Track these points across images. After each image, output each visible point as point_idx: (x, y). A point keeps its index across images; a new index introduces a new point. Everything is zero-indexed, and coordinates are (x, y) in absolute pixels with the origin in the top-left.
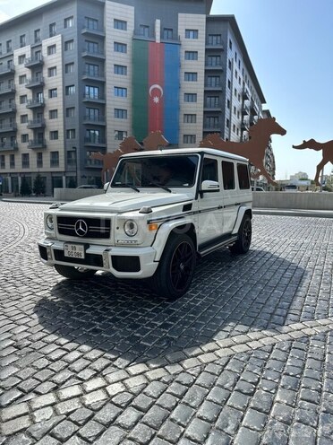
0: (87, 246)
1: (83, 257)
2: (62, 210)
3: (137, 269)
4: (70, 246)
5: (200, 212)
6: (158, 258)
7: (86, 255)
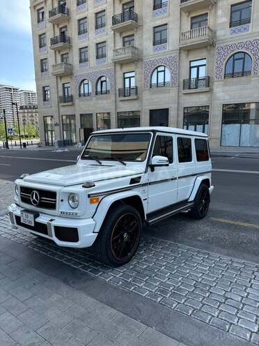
0: (37, 215)
1: (33, 225)
2: (25, 181)
3: (76, 239)
4: (24, 214)
6: (97, 230)
7: (36, 223)
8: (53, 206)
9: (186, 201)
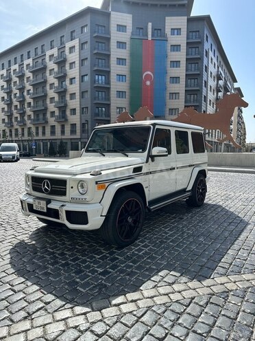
0: (49, 201)
1: (45, 211)
2: (36, 172)
3: (86, 222)
4: (37, 201)
5: (151, 173)
6: (105, 213)
7: (47, 208)
8: (64, 194)
9: (184, 191)
